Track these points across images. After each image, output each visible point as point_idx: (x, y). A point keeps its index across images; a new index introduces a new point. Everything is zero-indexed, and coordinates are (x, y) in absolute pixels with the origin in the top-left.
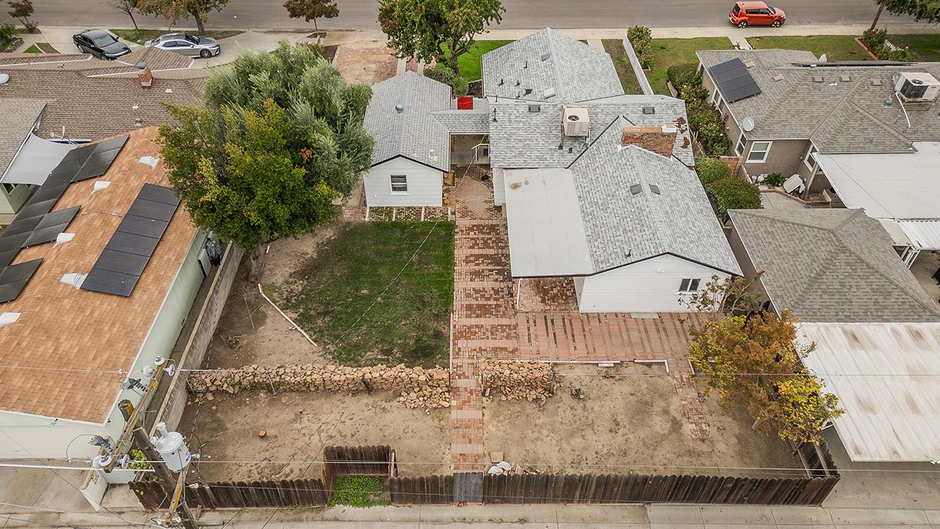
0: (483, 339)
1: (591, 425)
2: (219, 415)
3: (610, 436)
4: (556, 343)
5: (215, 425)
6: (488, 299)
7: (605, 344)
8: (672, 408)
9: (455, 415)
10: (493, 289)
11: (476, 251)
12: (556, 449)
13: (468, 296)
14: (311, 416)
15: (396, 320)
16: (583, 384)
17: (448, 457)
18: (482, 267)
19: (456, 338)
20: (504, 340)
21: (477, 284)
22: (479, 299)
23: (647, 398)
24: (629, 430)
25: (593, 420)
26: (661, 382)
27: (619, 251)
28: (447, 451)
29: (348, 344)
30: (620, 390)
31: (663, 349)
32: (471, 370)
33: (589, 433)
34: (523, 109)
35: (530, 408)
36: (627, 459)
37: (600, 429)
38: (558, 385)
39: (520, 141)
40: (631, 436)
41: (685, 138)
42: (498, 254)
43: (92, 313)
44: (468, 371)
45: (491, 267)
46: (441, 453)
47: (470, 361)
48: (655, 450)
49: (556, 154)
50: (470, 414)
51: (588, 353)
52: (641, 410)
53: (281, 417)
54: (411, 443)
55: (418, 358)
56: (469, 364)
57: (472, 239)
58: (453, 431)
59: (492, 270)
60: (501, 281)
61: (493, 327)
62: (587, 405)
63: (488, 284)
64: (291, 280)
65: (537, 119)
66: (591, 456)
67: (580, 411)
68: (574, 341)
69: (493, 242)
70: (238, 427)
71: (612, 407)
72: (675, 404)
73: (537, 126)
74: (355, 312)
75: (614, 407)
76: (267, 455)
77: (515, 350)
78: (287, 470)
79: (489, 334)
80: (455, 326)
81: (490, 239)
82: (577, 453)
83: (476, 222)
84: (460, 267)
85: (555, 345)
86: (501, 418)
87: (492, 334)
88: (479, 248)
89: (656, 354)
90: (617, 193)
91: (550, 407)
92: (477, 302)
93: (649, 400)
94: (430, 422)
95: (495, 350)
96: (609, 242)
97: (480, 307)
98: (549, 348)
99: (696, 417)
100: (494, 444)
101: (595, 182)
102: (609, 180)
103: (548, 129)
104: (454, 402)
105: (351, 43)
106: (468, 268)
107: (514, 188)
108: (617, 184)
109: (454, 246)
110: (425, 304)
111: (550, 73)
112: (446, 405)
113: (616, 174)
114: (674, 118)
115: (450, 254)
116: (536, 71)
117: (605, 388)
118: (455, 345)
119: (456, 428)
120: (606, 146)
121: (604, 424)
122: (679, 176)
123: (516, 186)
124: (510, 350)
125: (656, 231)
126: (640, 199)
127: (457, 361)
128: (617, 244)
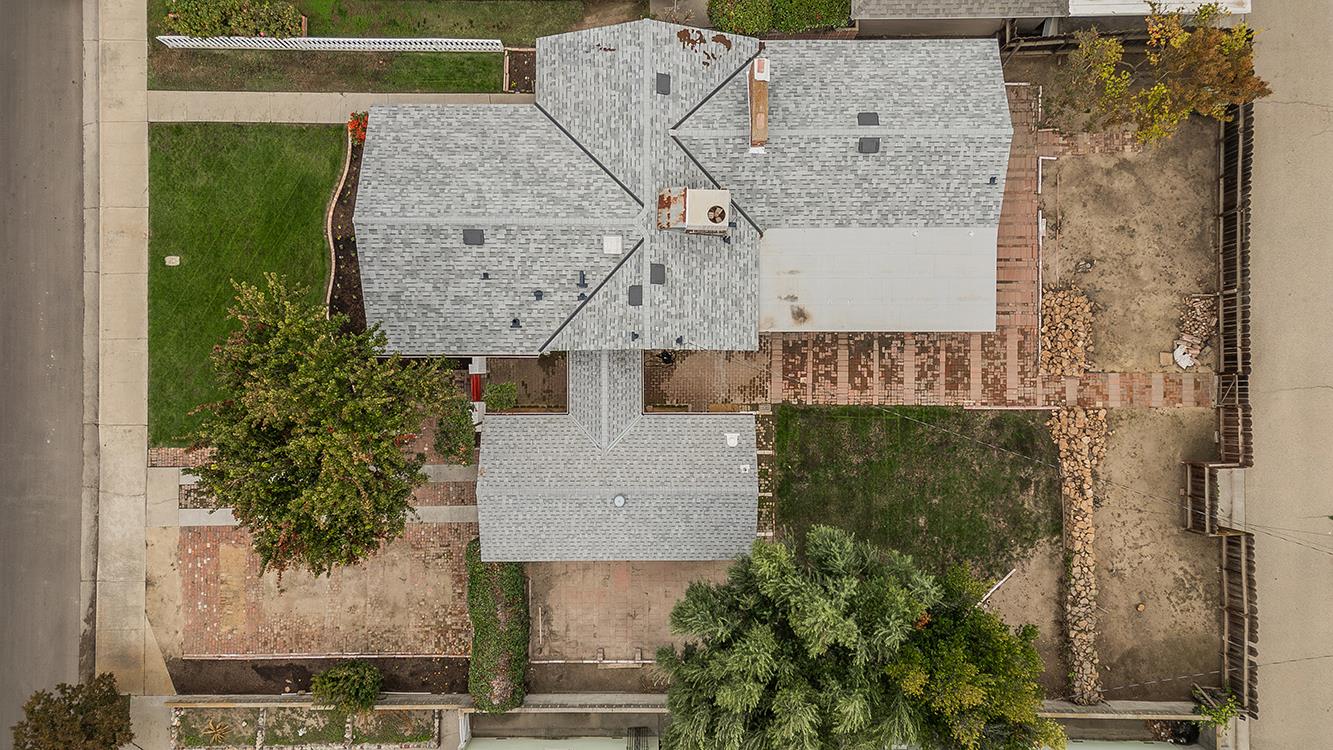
0: (1005, 370)
1: (1124, 257)
2: (1115, 661)
3: (1138, 239)
4: (1011, 282)
5: (1129, 661)
6: (937, 362)
7: (1011, 224)
8: (1103, 165)
9: (1115, 403)
10: (916, 354)
11: (843, 375)
12: (1154, 296)
13: (930, 386)
14: (1115, 560)
15: (972, 477)
16: (1070, 257)
17: (1168, 410)
18: (875, 367)
19: (1004, 402)
20: (1008, 344)
21: (909, 375)
22: (935, 372)
23: (1091, 190)
24: (1132, 217)
25: (1117, 254)
26: (1068, 169)
27: (979, 190)
28: (1160, 410)
29: (1011, 532)
30: (1077, 217)
31: (1020, 156)
32: (1052, 384)
33: (1135, 261)
34: (659, 292)
35: (1104, 320)
36: (1165, 226)
37: (1129, 247)
39: (714, 302)
40: (1138, 217)
41: (715, 39)
42: (849, 345)
44: (1053, 388)
45: (875, 356)
46: (1162, 418)
47: (1039, 385)
48: (1155, 195)
49: (737, 247)
50: (1114, 387)
51: (1026, 246)
52: (1105, 199)
53: (1116, 592)
54: (1149, 449)
55: (1035, 447)
56: (1044, 387)
57: (815, 380)
58: (1136, 403)
59: (882, 356)
60: (902, 342)
61: (985, 356)
62: (1098, 257)
63: (909, 363)
65: (676, 271)
66: (1161, 262)
67: (1105, 266)
68: (1008, 260)
69: (822, 350)
70: (1130, 636)
71: (1100, 230)
72: (1097, 159)
73: (690, 273)
74: (959, 531)
75: (1101, 227)
76: (1163, 598)
77: (1022, 331)
78: (1180, 573)
79: (997, 363)
80: (983, 404)
81: (816, 355)
82: (1157, 276)
83: (777, 373)
84: (876, 395)
85: (1014, 284)
86: (1116, 352)
87: (998, 358)
88: (836, 370)
89: (1029, 167)
90: (859, 172)
91: (1101, 297)
92: (943, 377)
93: (1093, 188)
94: (1123, 430)
95: (1021, 356)
96: (957, 199)
97: (950, 371)
98: (1019, 291)
99: (1117, 142)
100: (1150, 362)
101: (816, 199)
102: (824, 179)
103: (694, 256)
104: (1099, 404)
105: (155, 633)
106: (876, 387)
107: (805, 318)
108: (840, 169)
109: (829, 406)
110: (945, 442)
111: (537, 235)
112: (1102, 413)
113: (817, 167)
114: (678, 46)
115: (849, 411)
116: (511, 258)
117: (1075, 233)
118: (1013, 403)
119: (1132, 401)
120: (741, 169)
121: (1123, 243)
122: (799, 72)
123: (800, 315)
124: (1022, 338)
125: (965, 137)
126: (892, 144)
127: (1040, 401)
128: (962, 190)
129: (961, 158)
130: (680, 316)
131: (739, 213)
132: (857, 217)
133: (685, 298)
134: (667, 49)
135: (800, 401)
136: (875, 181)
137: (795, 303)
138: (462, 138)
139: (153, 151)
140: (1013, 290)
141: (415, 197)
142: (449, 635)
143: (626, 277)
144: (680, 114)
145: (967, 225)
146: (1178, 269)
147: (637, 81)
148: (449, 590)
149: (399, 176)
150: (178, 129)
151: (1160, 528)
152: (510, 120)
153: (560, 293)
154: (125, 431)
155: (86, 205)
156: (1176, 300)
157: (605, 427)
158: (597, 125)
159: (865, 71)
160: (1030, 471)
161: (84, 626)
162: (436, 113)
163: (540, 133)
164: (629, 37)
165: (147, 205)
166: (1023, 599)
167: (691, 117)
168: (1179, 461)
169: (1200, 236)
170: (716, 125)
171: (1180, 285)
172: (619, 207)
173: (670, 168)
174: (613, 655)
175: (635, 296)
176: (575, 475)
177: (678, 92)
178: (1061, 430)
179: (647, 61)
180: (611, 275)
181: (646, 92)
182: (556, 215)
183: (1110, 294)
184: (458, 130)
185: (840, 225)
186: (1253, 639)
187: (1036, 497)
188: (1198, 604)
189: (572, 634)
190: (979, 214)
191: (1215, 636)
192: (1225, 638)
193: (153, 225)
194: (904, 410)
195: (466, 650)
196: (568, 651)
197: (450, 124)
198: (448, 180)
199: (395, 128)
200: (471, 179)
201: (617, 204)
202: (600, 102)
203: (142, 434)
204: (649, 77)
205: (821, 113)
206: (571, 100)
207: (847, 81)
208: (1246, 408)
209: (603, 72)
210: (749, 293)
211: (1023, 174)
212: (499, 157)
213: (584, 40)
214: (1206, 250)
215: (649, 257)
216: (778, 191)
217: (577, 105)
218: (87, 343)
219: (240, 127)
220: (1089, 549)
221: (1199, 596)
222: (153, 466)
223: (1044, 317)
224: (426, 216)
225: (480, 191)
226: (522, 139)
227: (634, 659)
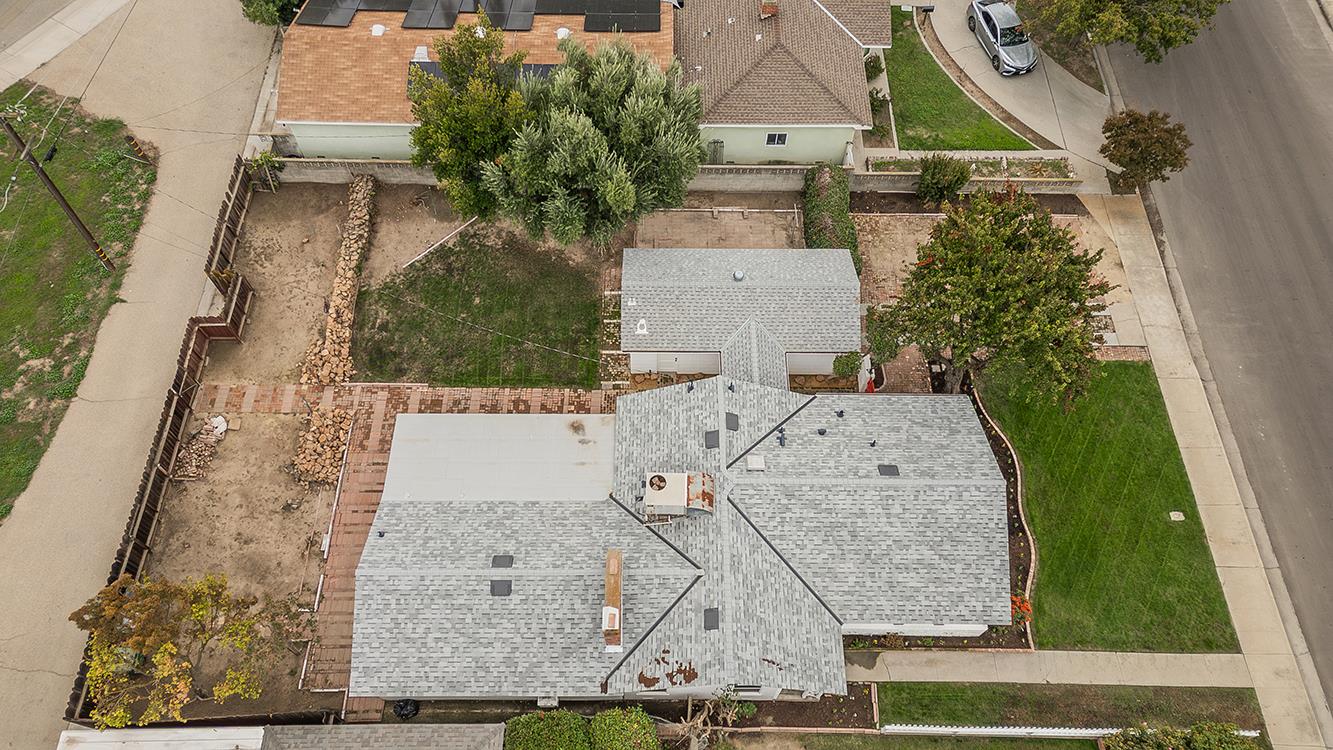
0: (386, 415)
1: (251, 516)
2: (335, 207)
3: (233, 531)
4: (366, 491)
5: (324, 207)
9: (291, 388)
12: (232, 479)
13: (457, 402)
15: (429, 333)
16: (304, 514)
17: (246, 383)
19: (391, 389)
20: (379, 437)
23: (270, 579)
24: (235, 552)
25: (257, 518)
27: (396, 528)
28: (251, 382)
29: (402, 293)
30: (289, 553)
31: (336, 613)
32: (345, 403)
33: (242, 512)
34: (711, 424)
35: (284, 458)
36: (203, 544)
37: (245, 524)
38: (307, 487)
39: (658, 427)
40: (229, 552)
41: (657, 680)
43: (386, 79)
46: (251, 377)
47: (356, 403)
49: (635, 479)
50: (288, 401)
51: (345, 525)
52: (258, 570)
53: (322, 252)
54: (269, 352)
55: (370, 354)
56: (352, 402)
58: (272, 388)
62: (277, 515)
64: (504, 234)
65: (695, 446)
66: (217, 510)
67: (271, 507)
68: (365, 511)
70: (318, 223)
71: (269, 540)
73: (681, 447)
74: (446, 294)
75: (268, 543)
76: (285, 248)
77: (363, 447)
78: (267, 264)
79: (392, 421)
80: (411, 387)
82: (223, 498)
84: (506, 395)
85: (364, 490)
86: (279, 431)
87: (390, 424)
90: (514, 541)
91: (282, 477)
93: (267, 581)
94: (288, 367)
95: (368, 428)
96: (419, 521)
98: (360, 484)
100: (250, 421)
101: (557, 522)
102: (549, 537)
103: (677, 463)
104: (305, 387)
105: (1104, 233)
106: (506, 401)
107: (572, 425)
108: (532, 544)
109: (549, 387)
110: (449, 359)
111: (828, 472)
112: (304, 379)
113: (555, 546)
114: (697, 663)
115: (534, 384)
116: (850, 456)
117: (295, 538)
118: (382, 388)
119: (275, 390)
120: (632, 545)
121: (248, 528)
122: (567, 651)
123: (577, 428)
124: (365, 443)
125: (405, 568)
126: (480, 563)
127: (359, 389)
128: (413, 529)
129: (411, 552)
130: (691, 409)
131: (633, 510)
132: (517, 509)
133: (686, 425)
134: (709, 657)
135: (575, 391)
136: (499, 535)
137: (583, 438)
138: (912, 580)
139: (1228, 623)
140: (365, 484)
141: (950, 509)
142: (868, 229)
143: (742, 441)
144: (693, 595)
145: (411, 503)
146: (201, 503)
147: (739, 621)
148: (873, 257)
149: (970, 534)
150: (1209, 646)
151: (275, 296)
152: (866, 602)
153: (802, 433)
154: (1176, 374)
155: (1279, 572)
156: (211, 476)
157: (754, 336)
158: (777, 586)
159: (497, 653)
160: (377, 336)
161: (1164, 238)
162: (943, 612)
163: (834, 586)
164: (749, 669)
165: (1217, 569)
166: (400, 247)
167: (681, 591)
168: (245, 345)
169: (172, 534)
170: (656, 581)
171: (204, 488)
172: (751, 497)
173: (702, 538)
174: (736, 215)
175: (732, 422)
176: (777, 298)
177: (696, 615)
178: (344, 365)
179: (730, 639)
180: (756, 445)
181: (729, 609)
182: (812, 487)
183: (272, 481)
184: (917, 590)
185: (534, 504)
186: (225, 206)
187: (376, 318)
188: (257, 244)
189: (769, 228)
190: (398, 510)
191: (249, 223)
192: (242, 220)
193: (1205, 549)
194: (482, 384)
195: (853, 218)
196: (771, 217)
197: (927, 597)
198: (921, 529)
199: (981, 593)
200: (898, 531)
201: (753, 501)
202: (775, 609)
203: (1159, 369)
204: (727, 624)
205: (548, 597)
206: (805, 617)
207: (518, 639)
208: (181, 363)
209: (774, 639)
210: (624, 443)
211: (336, 595)
212: (873, 557)
213: (796, 679)
214: (170, 521)
215: (721, 454)
216: (594, 528)
217: (799, 612)
218: (1234, 445)
219: (1148, 647)
220: (341, 272)
221: (255, 249)
222: (1143, 347)
223: (341, 459)
224: (938, 486)
225: (888, 516)
226: (852, 579)
227: (719, 212)
